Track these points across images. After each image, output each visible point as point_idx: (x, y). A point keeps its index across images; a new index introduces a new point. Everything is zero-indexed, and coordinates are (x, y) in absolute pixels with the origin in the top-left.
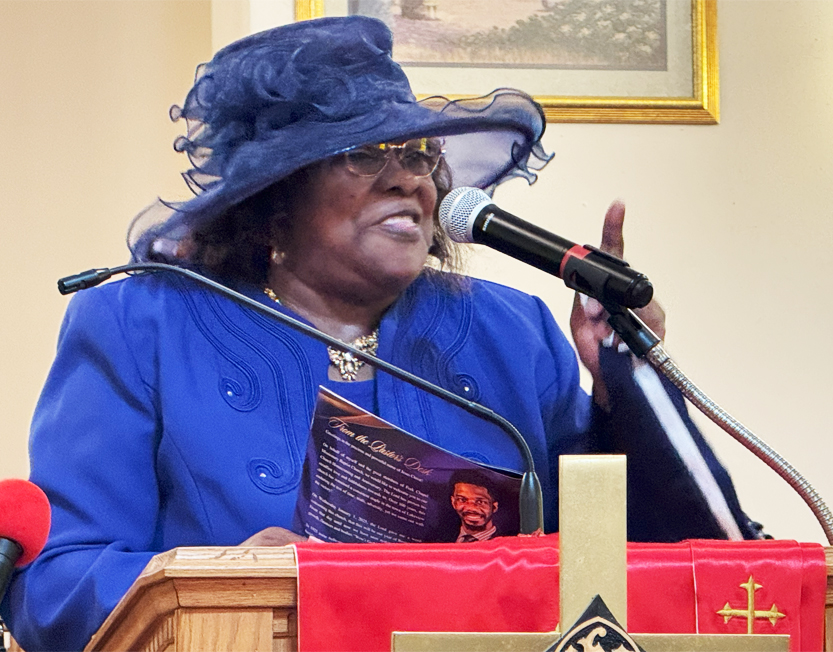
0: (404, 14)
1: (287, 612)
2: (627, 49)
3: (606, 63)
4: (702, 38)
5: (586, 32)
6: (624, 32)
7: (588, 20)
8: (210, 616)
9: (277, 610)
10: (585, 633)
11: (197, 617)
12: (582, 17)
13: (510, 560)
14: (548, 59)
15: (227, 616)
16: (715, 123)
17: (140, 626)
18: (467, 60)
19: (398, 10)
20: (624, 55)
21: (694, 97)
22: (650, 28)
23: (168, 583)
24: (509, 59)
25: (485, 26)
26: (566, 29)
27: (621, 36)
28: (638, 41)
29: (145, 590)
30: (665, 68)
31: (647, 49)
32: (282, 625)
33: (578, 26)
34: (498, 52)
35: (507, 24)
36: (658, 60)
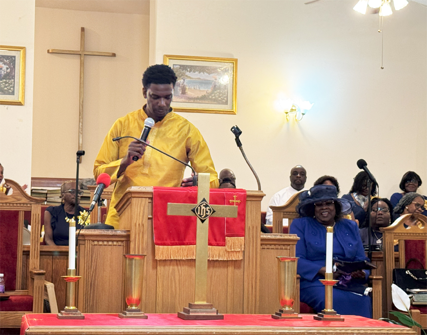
0: (182, 93)
1: (151, 198)
3: (217, 103)
4: (234, 99)
5: (214, 98)
7: (214, 96)
8: (137, 199)
9: (149, 198)
10: (202, 204)
11: (135, 199)
12: (213, 95)
13: (191, 191)
14: (207, 102)
15: (140, 199)
16: (236, 114)
17: (125, 200)
18: (193, 102)
19: (181, 93)
20: (220, 102)
21: (232, 110)
22: (225, 97)
23: (130, 193)
24: (200, 102)
25: (196, 96)
26: (210, 97)
27: (220, 99)
28: (223, 99)
29: (126, 194)
30: (227, 104)
31: (224, 101)
32: (150, 201)
33: (212, 96)
34: (198, 101)
35: (200, 96)
36: (226, 103)
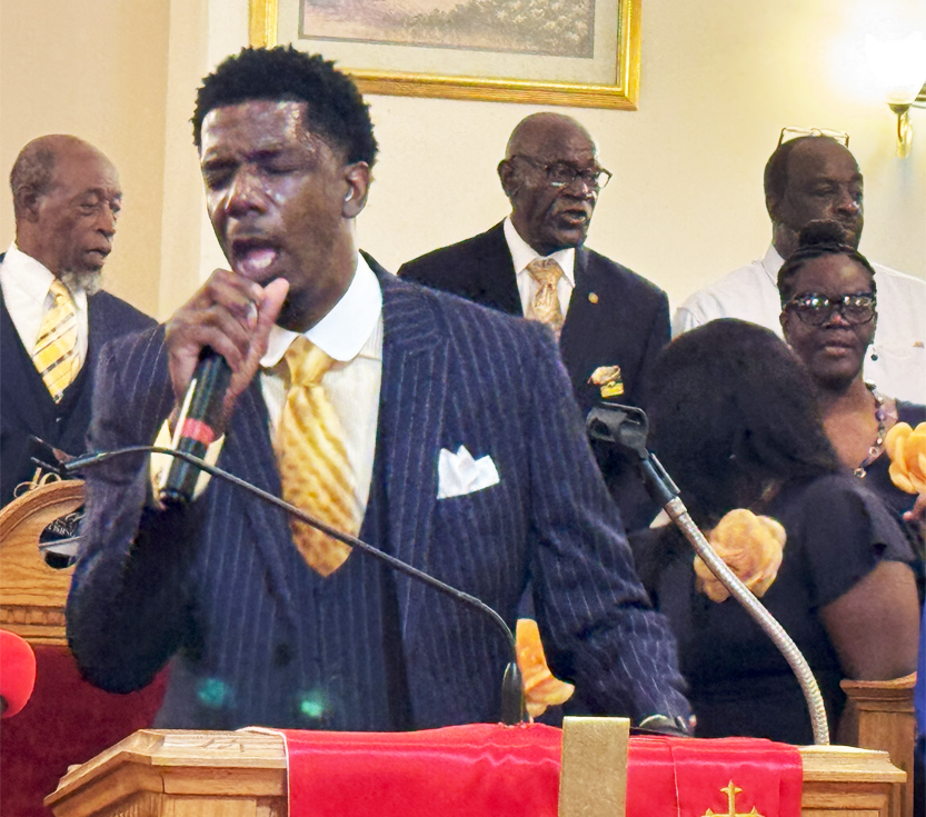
2: (558, 36)
3: (536, 48)
4: (627, 30)
5: (520, 18)
6: (555, 19)
7: (521, 9)
9: (260, 799)
11: (180, 803)
12: (517, 5)
13: (498, 755)
15: (210, 804)
16: (634, 109)
18: (409, 39)
20: (554, 42)
21: (616, 84)
22: (579, 17)
25: (427, 9)
27: (552, 25)
28: (568, 29)
30: (590, 56)
31: (575, 37)
32: (265, 813)
33: (513, 13)
34: (438, 33)
35: (447, 7)
36: (585, 48)
